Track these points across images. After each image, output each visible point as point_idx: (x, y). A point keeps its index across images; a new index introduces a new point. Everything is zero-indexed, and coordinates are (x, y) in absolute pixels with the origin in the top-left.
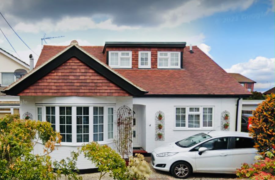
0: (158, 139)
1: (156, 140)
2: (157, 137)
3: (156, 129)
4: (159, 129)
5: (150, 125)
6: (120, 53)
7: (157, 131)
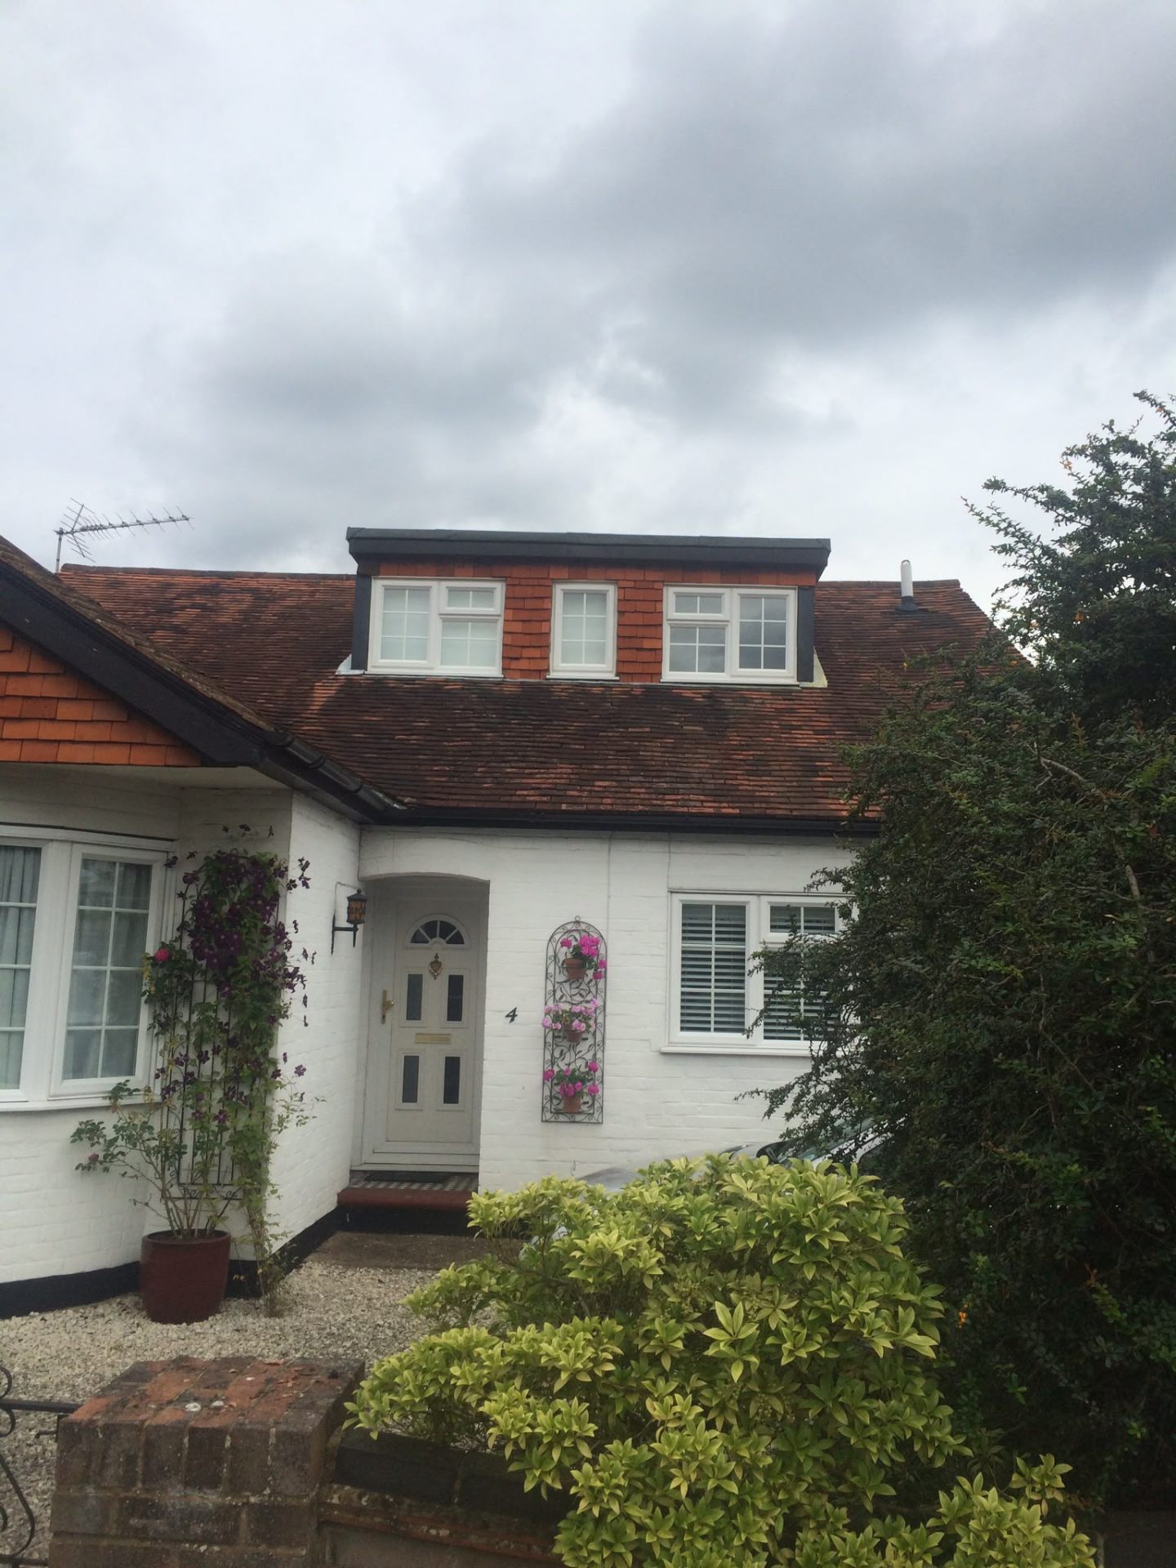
0: (558, 1112)
1: (548, 1116)
2: (552, 1098)
3: (550, 1039)
4: (566, 1043)
5: (512, 1016)
6: (439, 589)
7: (557, 1054)
